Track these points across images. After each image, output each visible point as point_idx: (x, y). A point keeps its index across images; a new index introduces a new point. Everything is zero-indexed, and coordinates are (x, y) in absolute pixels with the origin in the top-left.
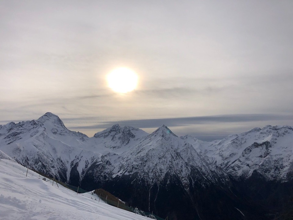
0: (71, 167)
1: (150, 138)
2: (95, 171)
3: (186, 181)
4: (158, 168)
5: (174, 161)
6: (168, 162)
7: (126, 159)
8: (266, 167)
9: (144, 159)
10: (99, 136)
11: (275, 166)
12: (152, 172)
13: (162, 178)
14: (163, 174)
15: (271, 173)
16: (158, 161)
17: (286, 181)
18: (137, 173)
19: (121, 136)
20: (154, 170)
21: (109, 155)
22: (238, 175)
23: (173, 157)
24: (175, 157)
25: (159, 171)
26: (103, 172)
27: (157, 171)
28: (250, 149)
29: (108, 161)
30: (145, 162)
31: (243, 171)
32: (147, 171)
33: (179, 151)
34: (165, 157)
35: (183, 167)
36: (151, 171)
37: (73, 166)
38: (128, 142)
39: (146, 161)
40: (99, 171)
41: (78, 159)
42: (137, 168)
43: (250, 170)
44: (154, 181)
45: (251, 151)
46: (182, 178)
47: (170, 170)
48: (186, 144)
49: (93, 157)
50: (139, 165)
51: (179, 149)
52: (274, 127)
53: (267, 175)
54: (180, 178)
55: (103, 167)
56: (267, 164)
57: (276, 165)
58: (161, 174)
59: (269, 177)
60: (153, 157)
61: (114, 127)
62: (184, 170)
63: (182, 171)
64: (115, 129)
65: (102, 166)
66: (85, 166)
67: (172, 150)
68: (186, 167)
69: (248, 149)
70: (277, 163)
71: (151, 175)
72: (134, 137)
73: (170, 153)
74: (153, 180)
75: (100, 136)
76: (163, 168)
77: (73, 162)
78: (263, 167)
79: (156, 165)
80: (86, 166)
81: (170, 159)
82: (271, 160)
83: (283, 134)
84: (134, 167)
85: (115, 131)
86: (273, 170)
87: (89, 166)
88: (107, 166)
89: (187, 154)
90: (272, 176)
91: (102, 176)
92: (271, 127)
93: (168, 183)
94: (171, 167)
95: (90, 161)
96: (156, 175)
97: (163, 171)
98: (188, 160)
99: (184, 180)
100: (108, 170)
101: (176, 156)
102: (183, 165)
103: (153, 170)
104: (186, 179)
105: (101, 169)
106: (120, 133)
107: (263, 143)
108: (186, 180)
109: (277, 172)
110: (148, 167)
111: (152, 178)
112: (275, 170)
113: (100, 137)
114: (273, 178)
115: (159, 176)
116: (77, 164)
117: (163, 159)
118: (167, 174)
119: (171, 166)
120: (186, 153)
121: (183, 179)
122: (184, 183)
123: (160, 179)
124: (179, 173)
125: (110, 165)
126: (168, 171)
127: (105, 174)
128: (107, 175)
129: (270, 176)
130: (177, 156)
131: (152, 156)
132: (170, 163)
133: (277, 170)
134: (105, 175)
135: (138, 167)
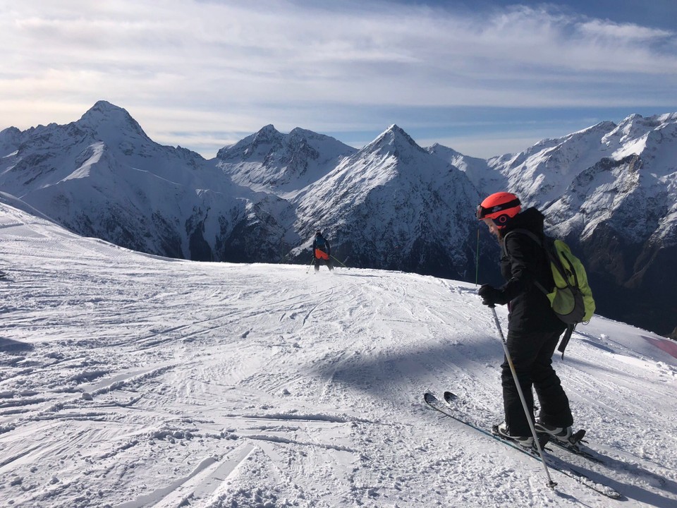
0: (188, 235)
1: (363, 160)
2: (247, 241)
3: (460, 256)
4: (396, 229)
5: (429, 213)
6: (418, 217)
7: (308, 209)
8: (628, 215)
9: (362, 210)
10: (229, 155)
11: (648, 212)
12: (381, 240)
13: (406, 252)
14: (407, 243)
15: (638, 227)
16: (395, 215)
17: (673, 244)
18: (349, 243)
19: (286, 155)
20: (386, 235)
21: (266, 202)
22: (561, 234)
23: (427, 204)
24: (431, 204)
25: (398, 236)
26: (265, 242)
27: (394, 238)
28: (592, 174)
29: (269, 217)
30: (364, 218)
31: (572, 224)
32: (369, 238)
33: (435, 188)
34: (409, 203)
35: (452, 224)
36: (379, 237)
37: (192, 232)
38: (305, 170)
39: (366, 215)
40: (256, 240)
41: (200, 213)
42: (348, 233)
43: (588, 222)
44: (388, 258)
45: (592, 178)
46: (451, 249)
47: (423, 233)
48: (451, 171)
49: (235, 208)
50: (353, 225)
51: (435, 182)
52: (647, 119)
53: (629, 231)
54: (447, 250)
55: (264, 231)
56: (631, 208)
57: (650, 208)
58: (404, 244)
59: (633, 235)
60: (381, 206)
61: (262, 132)
62: (453, 232)
63: (449, 234)
64: (266, 139)
65: (261, 229)
66: (220, 231)
67: (422, 186)
68: (458, 223)
69: (587, 175)
70: (653, 203)
71: (381, 246)
72: (318, 156)
73: (419, 194)
74: (386, 256)
75: (232, 155)
76: (406, 229)
77: (189, 221)
78: (622, 214)
79: (390, 223)
80: (223, 230)
81: (421, 208)
82: (641, 198)
83: (672, 134)
84: (340, 230)
85: (268, 142)
86: (643, 221)
87: (230, 229)
88: (270, 229)
89: (455, 193)
90: (640, 233)
91: (263, 251)
92: (640, 119)
93: (421, 262)
94: (425, 228)
95: (229, 218)
96: (392, 246)
97: (407, 237)
98: (457, 207)
99: (455, 253)
100: (276, 238)
101: (433, 199)
102: (452, 221)
103: (383, 235)
104: (461, 251)
105: (258, 237)
106: (281, 147)
107: (624, 158)
108: (460, 254)
109: (650, 224)
110: (372, 228)
111: (383, 253)
112: (648, 219)
113: (232, 158)
114: (641, 239)
115: (400, 248)
116: (201, 227)
117: (406, 210)
118: (418, 244)
119: (425, 224)
120: (452, 192)
121: (453, 252)
122: (455, 261)
123: (401, 254)
124: (442, 240)
125: (275, 226)
126: (420, 237)
127: (271, 246)
128: (274, 248)
129: (634, 234)
130: (437, 201)
131: (378, 203)
132: (423, 219)
133: (652, 221)
134: (270, 249)
135: (350, 231)
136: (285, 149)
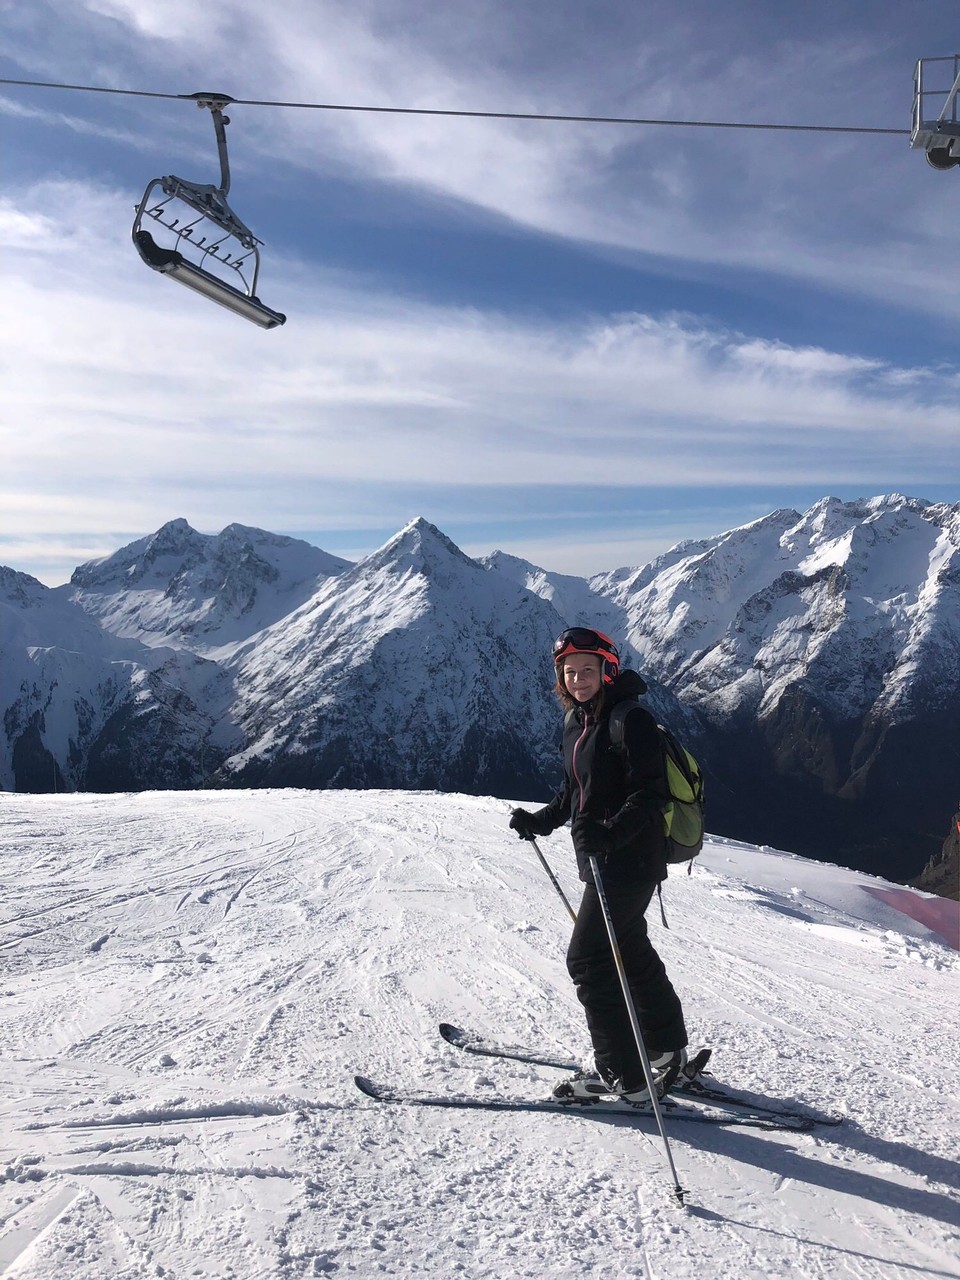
0: (9, 738)
1: (364, 583)
2: (135, 745)
3: (550, 756)
4: (432, 710)
5: (492, 678)
6: (471, 685)
7: (259, 679)
8: (833, 670)
9: (366, 677)
10: (97, 578)
11: (865, 663)
12: (404, 731)
13: (453, 753)
14: (453, 734)
15: (852, 690)
16: (430, 682)
17: (910, 717)
18: (342, 741)
19: (213, 576)
20: (414, 722)
21: (174, 666)
22: (725, 708)
23: (487, 660)
24: (493, 662)
25: (436, 723)
26: (171, 747)
27: (430, 726)
28: (769, 600)
29: (180, 697)
30: (371, 690)
31: (741, 689)
32: (382, 728)
33: (499, 631)
34: (453, 661)
35: (533, 697)
36: (400, 726)
37: (19, 733)
38: (251, 604)
39: (375, 685)
40: (153, 744)
41: (37, 695)
42: (340, 722)
43: (768, 685)
44: (419, 766)
45: (769, 607)
46: (534, 742)
47: (482, 714)
48: (525, 600)
49: (109, 682)
50: (350, 705)
51: (499, 620)
52: (849, 505)
53: (837, 698)
54: (527, 743)
55: (168, 724)
56: (838, 657)
57: (868, 657)
58: (448, 738)
59: (844, 705)
60: (401, 667)
61: (164, 533)
62: (535, 711)
63: (528, 714)
64: (170, 545)
65: (164, 721)
66: (77, 728)
67: (476, 628)
68: (544, 695)
69: (761, 601)
70: (871, 649)
71: (405, 743)
72: (276, 575)
73: (471, 644)
74: (414, 762)
75: (103, 579)
76: (451, 709)
77: (12, 712)
78: (823, 669)
79: (421, 699)
80: (84, 727)
81: (476, 669)
82: (851, 639)
83: (891, 530)
84: (325, 717)
85: (174, 551)
86: (857, 680)
87: (98, 724)
88: (183, 720)
89: (535, 639)
90: (854, 701)
91: (168, 765)
92: (838, 506)
93: (482, 768)
94: (484, 705)
95: (96, 703)
96: (425, 741)
97: (453, 723)
98: (540, 665)
99: (543, 750)
100: (194, 737)
101: (498, 653)
102: (533, 691)
103: (408, 722)
104: (552, 745)
105: (158, 737)
106: (203, 560)
107: (818, 572)
108: (550, 751)
109: (870, 684)
110: (387, 710)
111: (408, 756)
112: (867, 677)
113: (103, 584)
114: (857, 709)
115: (440, 745)
116: (37, 723)
117: (449, 672)
118: (474, 735)
119: (485, 698)
120: (530, 639)
121: (538, 748)
122: (542, 764)
123: (444, 756)
124: (517, 726)
125: (193, 714)
126: (476, 722)
127: (183, 754)
128: (190, 758)
129: (846, 703)
130: (504, 655)
131: (397, 662)
132: (480, 689)
133: (873, 679)
134: (182, 761)
135: (344, 717)
136: (208, 566)
